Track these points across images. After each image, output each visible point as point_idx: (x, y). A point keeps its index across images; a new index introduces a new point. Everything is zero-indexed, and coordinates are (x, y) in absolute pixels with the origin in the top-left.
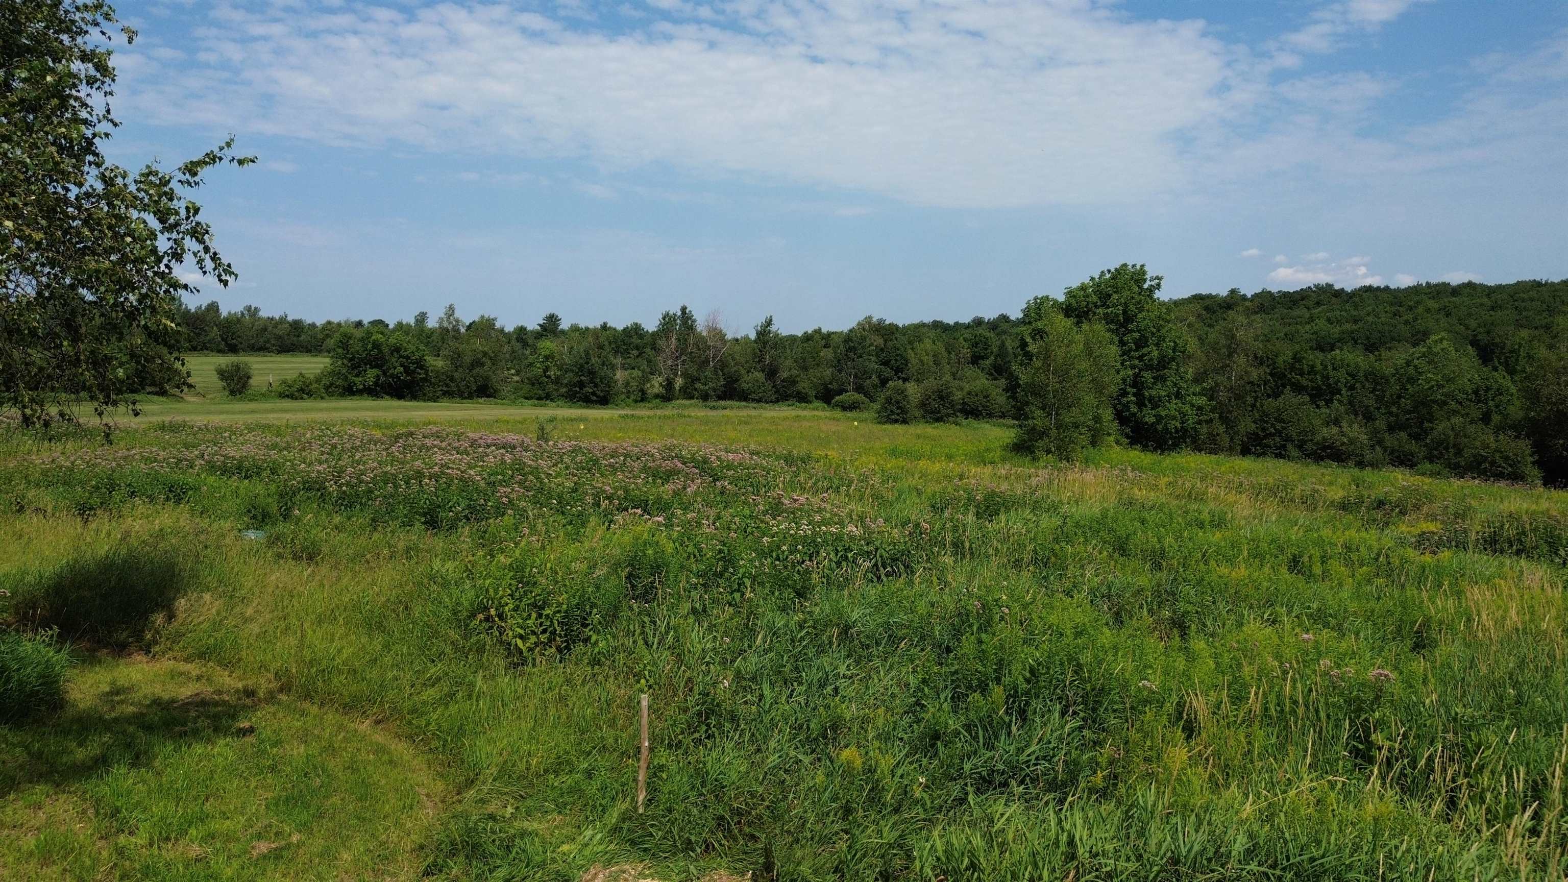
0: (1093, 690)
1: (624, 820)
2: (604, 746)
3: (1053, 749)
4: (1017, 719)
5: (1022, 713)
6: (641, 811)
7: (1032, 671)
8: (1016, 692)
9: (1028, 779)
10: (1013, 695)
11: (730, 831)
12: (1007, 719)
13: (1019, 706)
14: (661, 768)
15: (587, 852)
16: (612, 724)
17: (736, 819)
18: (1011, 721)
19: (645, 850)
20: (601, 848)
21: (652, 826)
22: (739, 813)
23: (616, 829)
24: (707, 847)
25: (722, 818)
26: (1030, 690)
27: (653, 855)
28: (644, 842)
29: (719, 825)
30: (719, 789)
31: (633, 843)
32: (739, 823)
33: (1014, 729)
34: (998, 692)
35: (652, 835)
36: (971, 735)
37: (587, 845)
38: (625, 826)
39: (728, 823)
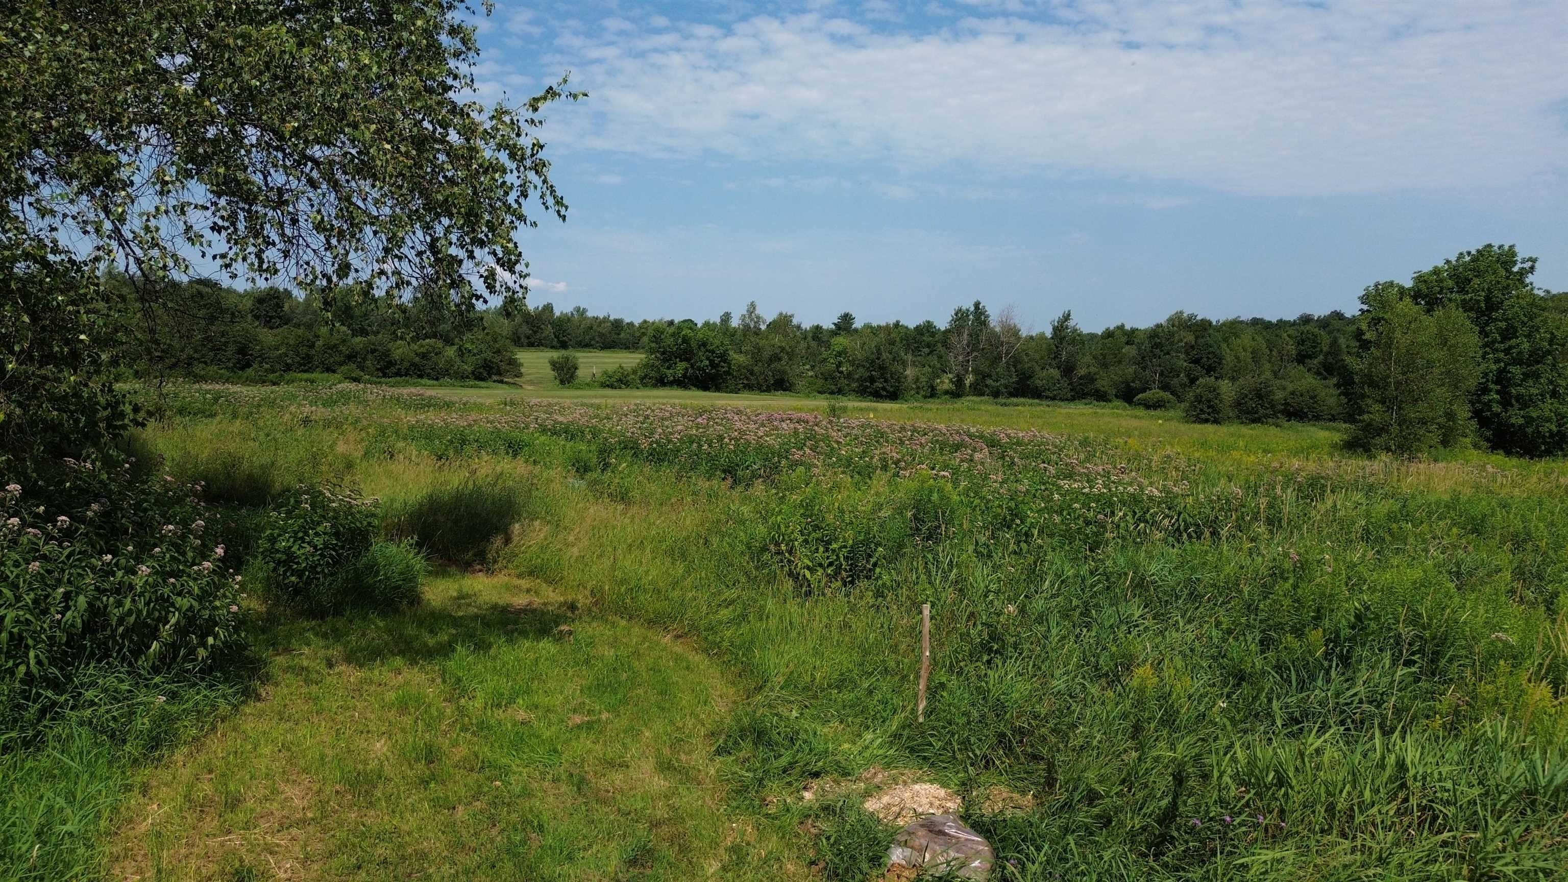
0: (1434, 638)
1: (904, 728)
2: (886, 669)
3: (1382, 695)
4: (1337, 665)
5: (1345, 660)
6: (921, 720)
7: (1358, 617)
8: (1338, 636)
9: (1349, 720)
10: (1334, 639)
11: (1011, 749)
12: (1326, 664)
13: (1342, 650)
14: (942, 686)
15: (867, 754)
16: (894, 649)
17: (1018, 738)
18: (1331, 667)
19: (925, 758)
20: (881, 752)
21: (932, 736)
22: (1021, 732)
23: (896, 736)
24: (987, 762)
25: (1003, 735)
26: (1355, 636)
27: (932, 764)
28: (923, 751)
29: (1000, 742)
30: (1000, 709)
31: (912, 750)
32: (1021, 742)
33: (1333, 673)
34: (1316, 636)
35: (931, 745)
36: (1282, 677)
37: (867, 747)
38: (905, 733)
39: (1010, 741)
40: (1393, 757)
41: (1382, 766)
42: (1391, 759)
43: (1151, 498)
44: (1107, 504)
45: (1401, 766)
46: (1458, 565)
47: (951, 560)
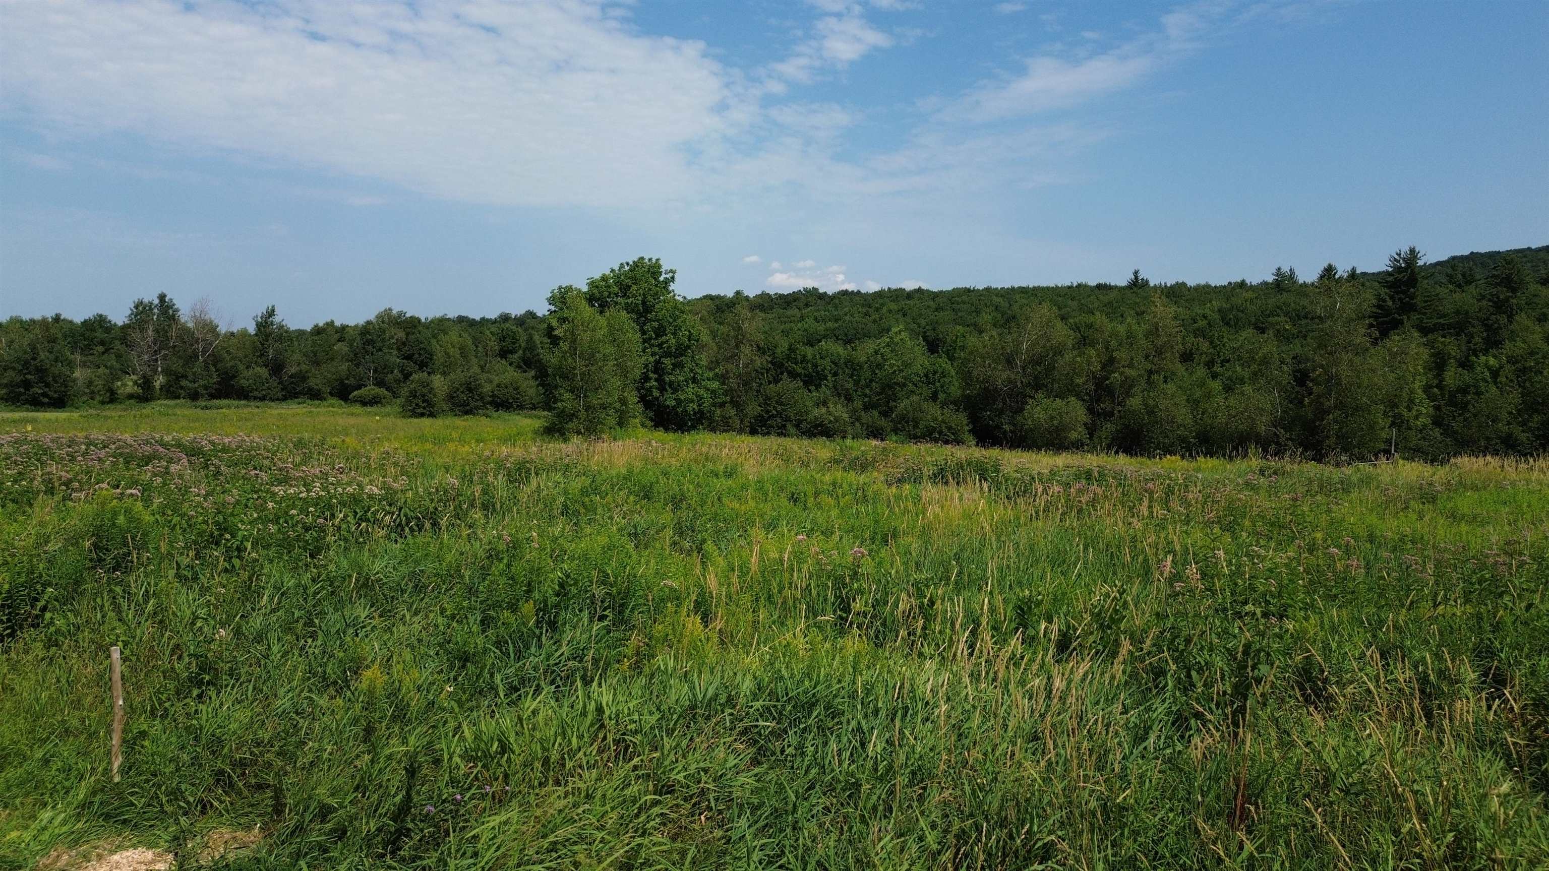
0: (619, 594)
1: (94, 794)
2: (66, 730)
3: (583, 650)
4: (547, 631)
5: (553, 625)
6: (117, 779)
7: (561, 585)
8: (546, 605)
9: (558, 678)
10: (543, 608)
11: (231, 785)
12: (537, 632)
13: (550, 616)
14: (143, 734)
15: (45, 837)
16: (77, 704)
17: (239, 771)
18: (541, 633)
19: (124, 822)
20: (65, 829)
21: (132, 794)
22: (242, 764)
23: (85, 805)
24: (204, 807)
25: (222, 772)
26: (559, 602)
27: (135, 825)
28: (122, 814)
29: (218, 780)
30: (216, 744)
31: (107, 817)
32: (244, 774)
33: (544, 638)
34: (528, 608)
35: (132, 804)
36: (501, 651)
37: (44, 829)
38: (97, 799)
39: (229, 776)
40: (593, 703)
41: (584, 714)
42: (592, 706)
43: (371, 497)
44: (327, 507)
45: (600, 710)
46: (635, 527)
47: (147, 591)
